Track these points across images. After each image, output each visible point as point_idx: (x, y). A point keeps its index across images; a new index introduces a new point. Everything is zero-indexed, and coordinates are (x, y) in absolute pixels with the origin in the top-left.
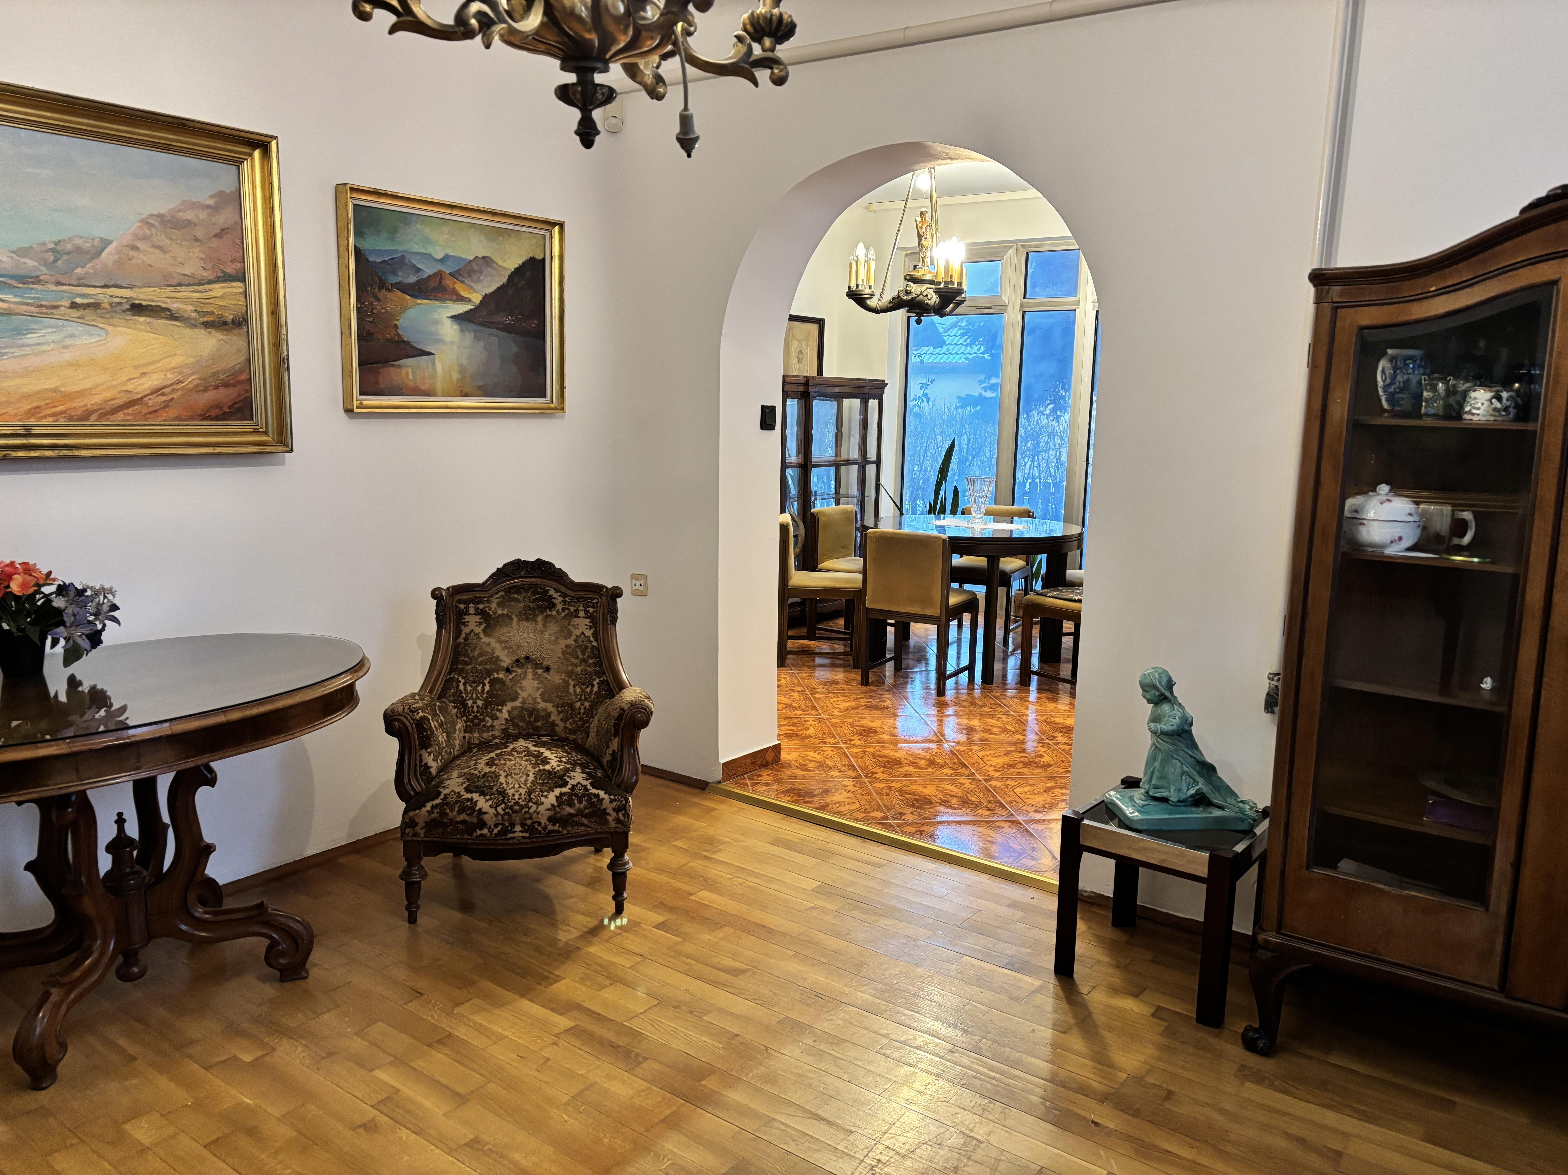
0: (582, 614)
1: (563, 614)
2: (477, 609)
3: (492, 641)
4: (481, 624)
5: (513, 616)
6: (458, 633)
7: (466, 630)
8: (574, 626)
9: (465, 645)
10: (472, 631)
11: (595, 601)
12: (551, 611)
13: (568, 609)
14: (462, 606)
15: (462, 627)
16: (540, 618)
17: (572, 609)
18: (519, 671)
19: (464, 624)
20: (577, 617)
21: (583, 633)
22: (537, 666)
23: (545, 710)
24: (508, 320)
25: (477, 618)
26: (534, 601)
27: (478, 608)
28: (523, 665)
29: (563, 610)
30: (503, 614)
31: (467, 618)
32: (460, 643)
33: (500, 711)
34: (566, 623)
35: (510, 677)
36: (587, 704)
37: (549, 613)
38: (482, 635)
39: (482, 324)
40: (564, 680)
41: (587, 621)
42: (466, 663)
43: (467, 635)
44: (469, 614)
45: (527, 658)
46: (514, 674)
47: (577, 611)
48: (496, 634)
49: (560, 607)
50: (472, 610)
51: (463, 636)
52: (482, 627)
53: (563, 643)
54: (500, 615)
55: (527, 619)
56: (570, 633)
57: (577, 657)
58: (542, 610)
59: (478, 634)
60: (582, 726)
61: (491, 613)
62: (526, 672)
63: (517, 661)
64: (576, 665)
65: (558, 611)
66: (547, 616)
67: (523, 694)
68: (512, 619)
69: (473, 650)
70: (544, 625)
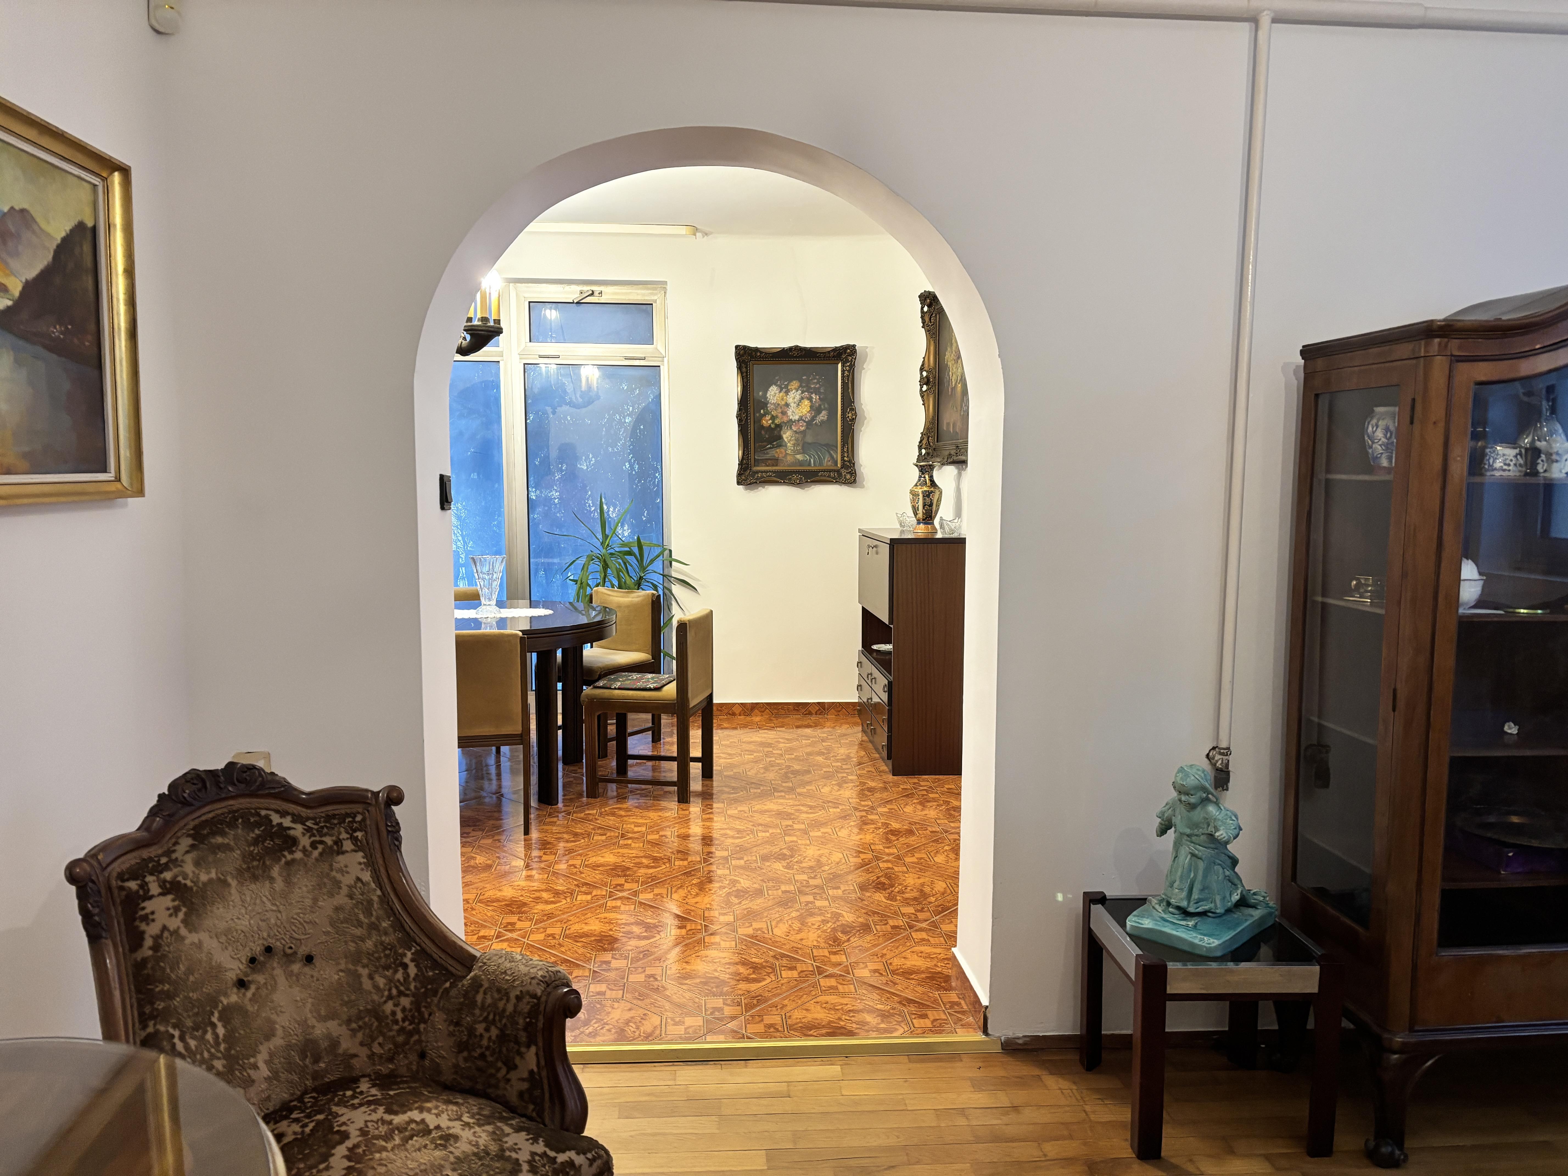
0: (348, 845)
1: (316, 853)
2: (163, 883)
3: (204, 936)
4: (177, 910)
5: (229, 880)
6: (135, 939)
7: (152, 930)
8: (341, 871)
9: (158, 960)
10: (164, 928)
11: (359, 818)
12: (292, 852)
13: (321, 842)
14: (133, 885)
15: (143, 926)
16: (276, 871)
17: (329, 840)
18: (260, 978)
19: (146, 919)
20: (341, 852)
21: (358, 879)
22: (289, 957)
23: (329, 1036)
24: (56, 331)
25: (168, 901)
26: (256, 842)
27: (165, 881)
28: (263, 964)
29: (314, 845)
30: (211, 881)
31: (149, 906)
32: (145, 961)
33: (255, 1067)
34: (325, 867)
35: (249, 994)
36: (405, 1002)
37: (289, 857)
38: (183, 931)
39: (24, 336)
40: (347, 971)
41: (359, 856)
42: (169, 996)
43: (157, 938)
44: (151, 898)
45: (268, 950)
46: (253, 988)
47: (338, 842)
48: (208, 922)
49: (305, 841)
50: (154, 889)
51: (148, 942)
52: (181, 915)
53: (327, 905)
54: (204, 884)
55: (255, 878)
56: (337, 884)
57: (360, 924)
58: (276, 853)
59: (176, 932)
60: (406, 1043)
61: (189, 883)
62: (273, 977)
63: (253, 960)
64: (363, 940)
65: (304, 850)
66: (288, 864)
67: (283, 1021)
68: (229, 885)
69: (174, 966)
70: (288, 882)
